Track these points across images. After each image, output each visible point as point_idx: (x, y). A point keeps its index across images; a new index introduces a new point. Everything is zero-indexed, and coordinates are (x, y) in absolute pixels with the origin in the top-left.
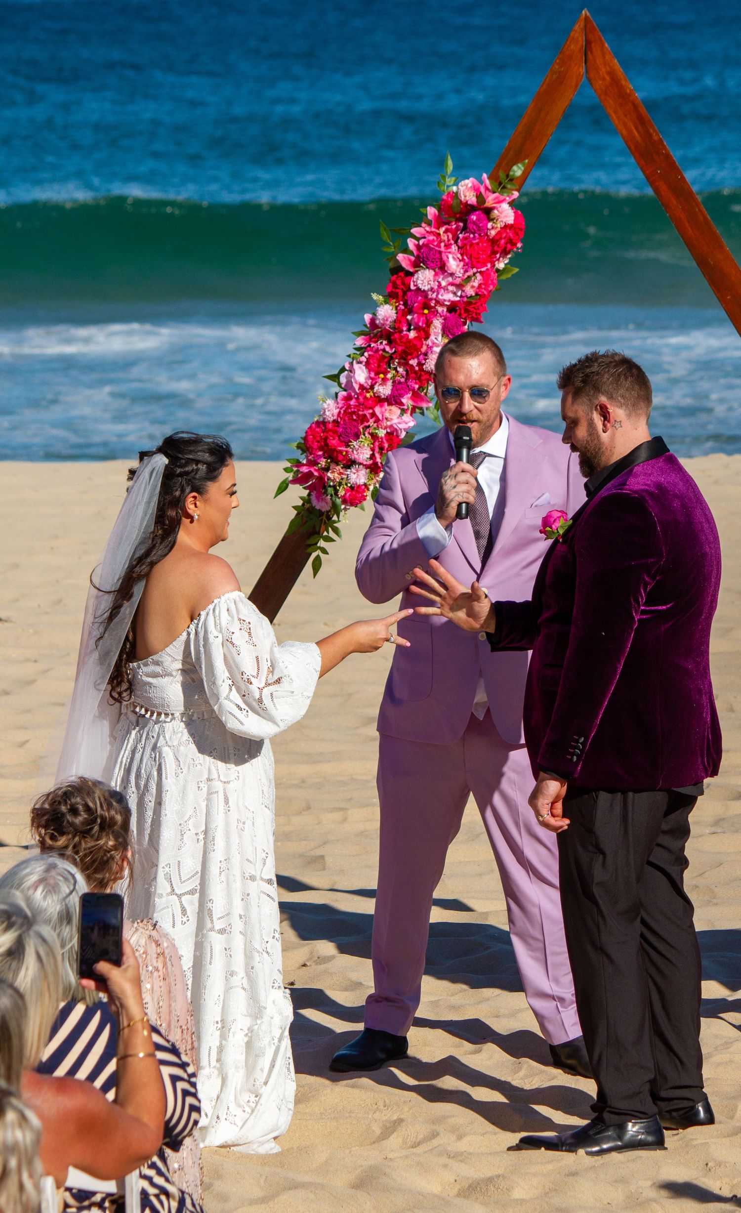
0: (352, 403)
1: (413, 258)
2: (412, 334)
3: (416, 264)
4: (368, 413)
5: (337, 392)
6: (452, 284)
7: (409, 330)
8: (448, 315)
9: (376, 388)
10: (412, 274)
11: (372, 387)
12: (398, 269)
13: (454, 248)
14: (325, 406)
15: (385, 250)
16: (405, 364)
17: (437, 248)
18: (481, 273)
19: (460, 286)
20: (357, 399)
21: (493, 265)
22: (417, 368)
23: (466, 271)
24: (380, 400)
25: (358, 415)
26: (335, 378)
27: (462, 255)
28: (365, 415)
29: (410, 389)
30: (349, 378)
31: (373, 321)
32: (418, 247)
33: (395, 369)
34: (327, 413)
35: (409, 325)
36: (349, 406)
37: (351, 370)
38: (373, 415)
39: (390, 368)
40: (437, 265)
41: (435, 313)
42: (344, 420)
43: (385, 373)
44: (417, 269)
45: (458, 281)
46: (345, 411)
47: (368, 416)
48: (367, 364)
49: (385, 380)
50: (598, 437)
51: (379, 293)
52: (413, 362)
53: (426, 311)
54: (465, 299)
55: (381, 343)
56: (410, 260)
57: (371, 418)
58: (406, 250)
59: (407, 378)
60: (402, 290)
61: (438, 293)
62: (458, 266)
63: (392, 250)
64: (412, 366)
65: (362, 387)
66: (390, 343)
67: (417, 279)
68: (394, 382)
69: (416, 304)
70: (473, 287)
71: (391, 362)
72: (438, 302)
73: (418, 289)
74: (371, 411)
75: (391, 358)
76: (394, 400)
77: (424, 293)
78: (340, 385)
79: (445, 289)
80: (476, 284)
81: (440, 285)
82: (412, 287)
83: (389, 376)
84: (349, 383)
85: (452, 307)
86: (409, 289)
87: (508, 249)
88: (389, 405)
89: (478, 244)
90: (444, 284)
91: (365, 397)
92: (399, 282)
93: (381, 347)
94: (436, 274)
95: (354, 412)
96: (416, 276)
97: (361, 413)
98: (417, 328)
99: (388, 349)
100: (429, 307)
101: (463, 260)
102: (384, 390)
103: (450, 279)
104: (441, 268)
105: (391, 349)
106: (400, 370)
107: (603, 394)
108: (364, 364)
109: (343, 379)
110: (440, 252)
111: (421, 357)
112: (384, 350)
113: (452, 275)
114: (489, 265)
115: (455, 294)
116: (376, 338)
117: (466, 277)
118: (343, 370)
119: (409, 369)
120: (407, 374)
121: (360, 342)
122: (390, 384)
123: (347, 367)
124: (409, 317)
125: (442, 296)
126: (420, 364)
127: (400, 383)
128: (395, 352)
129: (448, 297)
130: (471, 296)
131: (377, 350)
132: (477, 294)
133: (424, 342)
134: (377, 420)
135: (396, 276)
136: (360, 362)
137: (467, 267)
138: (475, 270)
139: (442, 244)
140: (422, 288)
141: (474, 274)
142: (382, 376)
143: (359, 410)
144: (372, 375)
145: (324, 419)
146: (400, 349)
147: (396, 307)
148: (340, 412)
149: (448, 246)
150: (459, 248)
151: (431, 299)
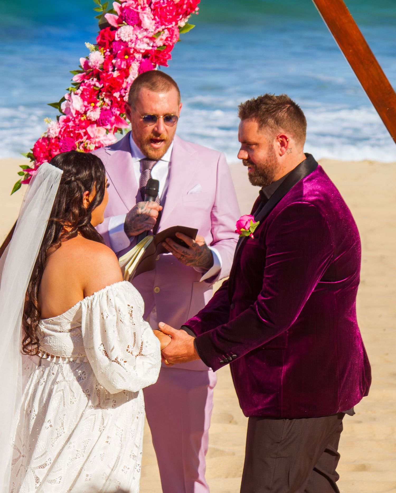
0: (71, 124)
1: (117, 17)
2: (116, 74)
3: (119, 22)
4: (82, 132)
5: (59, 115)
6: (147, 37)
7: (113, 70)
8: (143, 60)
9: (88, 113)
10: (116, 29)
11: (85, 113)
12: (105, 26)
13: (148, 10)
14: (50, 126)
15: (96, 10)
16: (110, 96)
17: (135, 10)
18: (169, 29)
19: (152, 39)
20: (74, 121)
21: (177, 24)
22: (119, 99)
23: (157, 27)
24: (90, 122)
25: (74, 134)
26: (57, 105)
27: (154, 15)
28: (80, 134)
29: (113, 114)
30: (68, 105)
31: (86, 63)
32: (121, 9)
33: (103, 99)
34: (51, 131)
35: (114, 66)
36: (68, 127)
37: (70, 99)
38: (86, 133)
39: (99, 98)
40: (135, 23)
41: (133, 58)
42: (64, 137)
43: (96, 102)
44: (120, 25)
45: (151, 35)
46: (64, 130)
47: (83, 134)
48: (82, 96)
49: (95, 107)
50: (276, 159)
51: (91, 43)
52: (117, 95)
53: (127, 57)
54: (156, 49)
55: (93, 80)
56: (114, 18)
57: (85, 136)
58: (112, 11)
59: (112, 106)
60: (109, 40)
61: (135, 44)
62: (151, 24)
63: (102, 10)
64: (115, 97)
65: (77, 112)
66: (99, 80)
67: (121, 33)
68: (102, 109)
69: (119, 52)
70: (161, 39)
71: (100, 94)
72: (135, 50)
73: (121, 41)
74: (84, 131)
75: (100, 91)
76: (100, 123)
77: (125, 44)
78: (61, 111)
79: (141, 40)
80: (164, 37)
81: (137, 38)
82: (117, 39)
83: (98, 104)
84: (68, 109)
85: (146, 55)
86: (114, 40)
87: (188, 13)
88: (98, 126)
89: (166, 7)
90: (140, 36)
91: (80, 120)
92: (106, 35)
93: (92, 83)
94: (134, 30)
95: (71, 131)
96: (119, 30)
97: (77, 132)
98: (120, 69)
99: (97, 84)
100: (129, 54)
101: (154, 19)
102: (95, 115)
103: (145, 33)
104: (138, 24)
105: (100, 84)
106: (107, 100)
107: (282, 128)
108: (79, 95)
109: (63, 106)
110: (138, 13)
111: (123, 91)
112: (95, 85)
113: (146, 30)
114: (174, 23)
115: (148, 44)
116: (88, 76)
117: (157, 31)
118: (63, 99)
119: (113, 100)
120: (112, 104)
121: (76, 78)
122: (98, 111)
123: (67, 97)
124: (114, 61)
125: (139, 45)
126: (121, 96)
127: (106, 110)
128: (103, 87)
129: (143, 46)
130: (160, 47)
131: (89, 85)
132: (164, 45)
133: (125, 80)
134: (89, 138)
135: (103, 30)
136: (76, 94)
137: (158, 24)
138: (163, 27)
139: (139, 7)
140: (124, 39)
141: (163, 30)
142: (93, 104)
143: (75, 130)
144: (86, 103)
145: (49, 136)
146: (107, 84)
147: (104, 53)
148: (61, 131)
149: (143, 9)
150: (152, 10)
151: (131, 48)
